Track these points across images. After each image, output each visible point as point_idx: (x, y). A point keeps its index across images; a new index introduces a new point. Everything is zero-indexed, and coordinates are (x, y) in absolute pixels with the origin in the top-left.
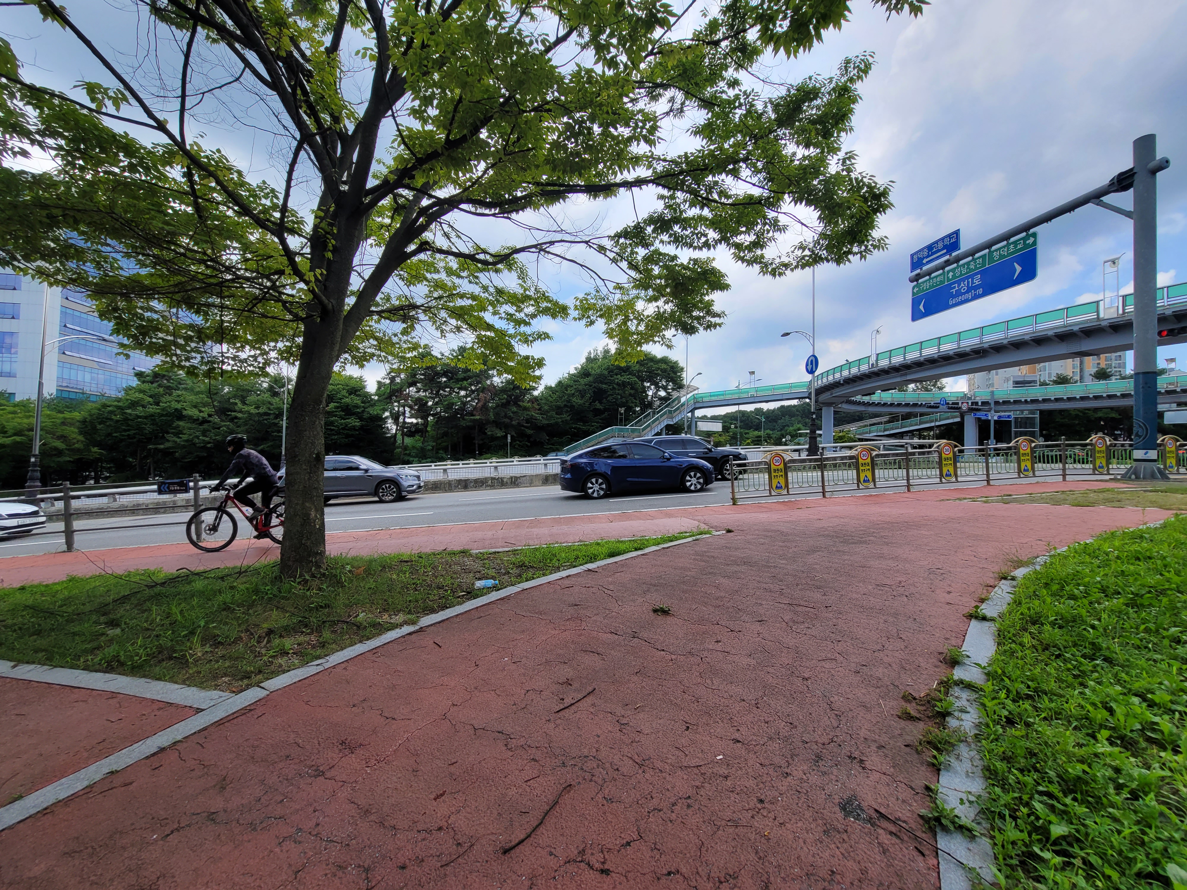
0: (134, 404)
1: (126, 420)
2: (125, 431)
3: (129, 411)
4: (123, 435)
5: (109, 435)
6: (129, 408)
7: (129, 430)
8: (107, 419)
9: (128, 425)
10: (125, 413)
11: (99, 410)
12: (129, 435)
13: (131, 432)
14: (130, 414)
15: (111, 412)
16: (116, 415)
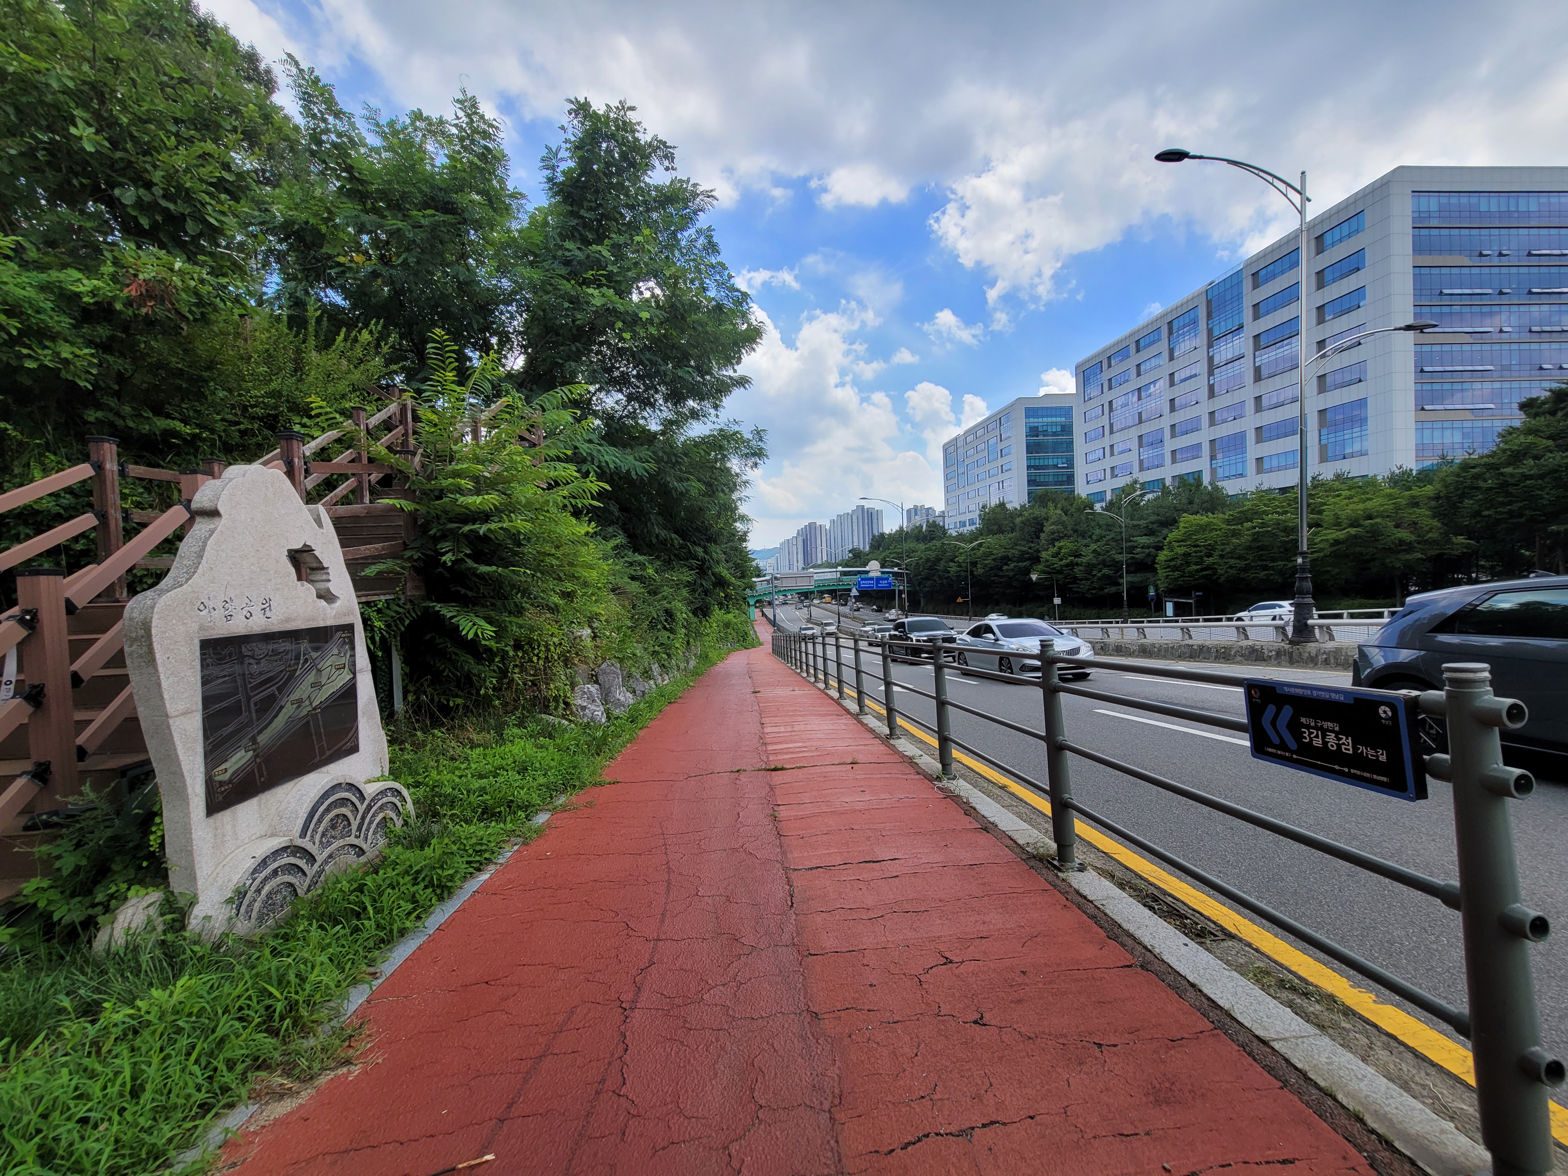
0: (1516, 457)
1: (1504, 485)
2: (1504, 504)
3: (1509, 470)
4: (1501, 513)
5: (1477, 514)
6: (1509, 464)
7: (1510, 503)
8: (1472, 488)
9: (1510, 494)
10: (1502, 474)
11: (1458, 475)
12: (1510, 512)
13: (1515, 507)
14: (1512, 475)
15: (1477, 477)
16: (1485, 481)
